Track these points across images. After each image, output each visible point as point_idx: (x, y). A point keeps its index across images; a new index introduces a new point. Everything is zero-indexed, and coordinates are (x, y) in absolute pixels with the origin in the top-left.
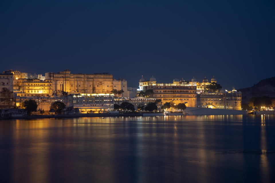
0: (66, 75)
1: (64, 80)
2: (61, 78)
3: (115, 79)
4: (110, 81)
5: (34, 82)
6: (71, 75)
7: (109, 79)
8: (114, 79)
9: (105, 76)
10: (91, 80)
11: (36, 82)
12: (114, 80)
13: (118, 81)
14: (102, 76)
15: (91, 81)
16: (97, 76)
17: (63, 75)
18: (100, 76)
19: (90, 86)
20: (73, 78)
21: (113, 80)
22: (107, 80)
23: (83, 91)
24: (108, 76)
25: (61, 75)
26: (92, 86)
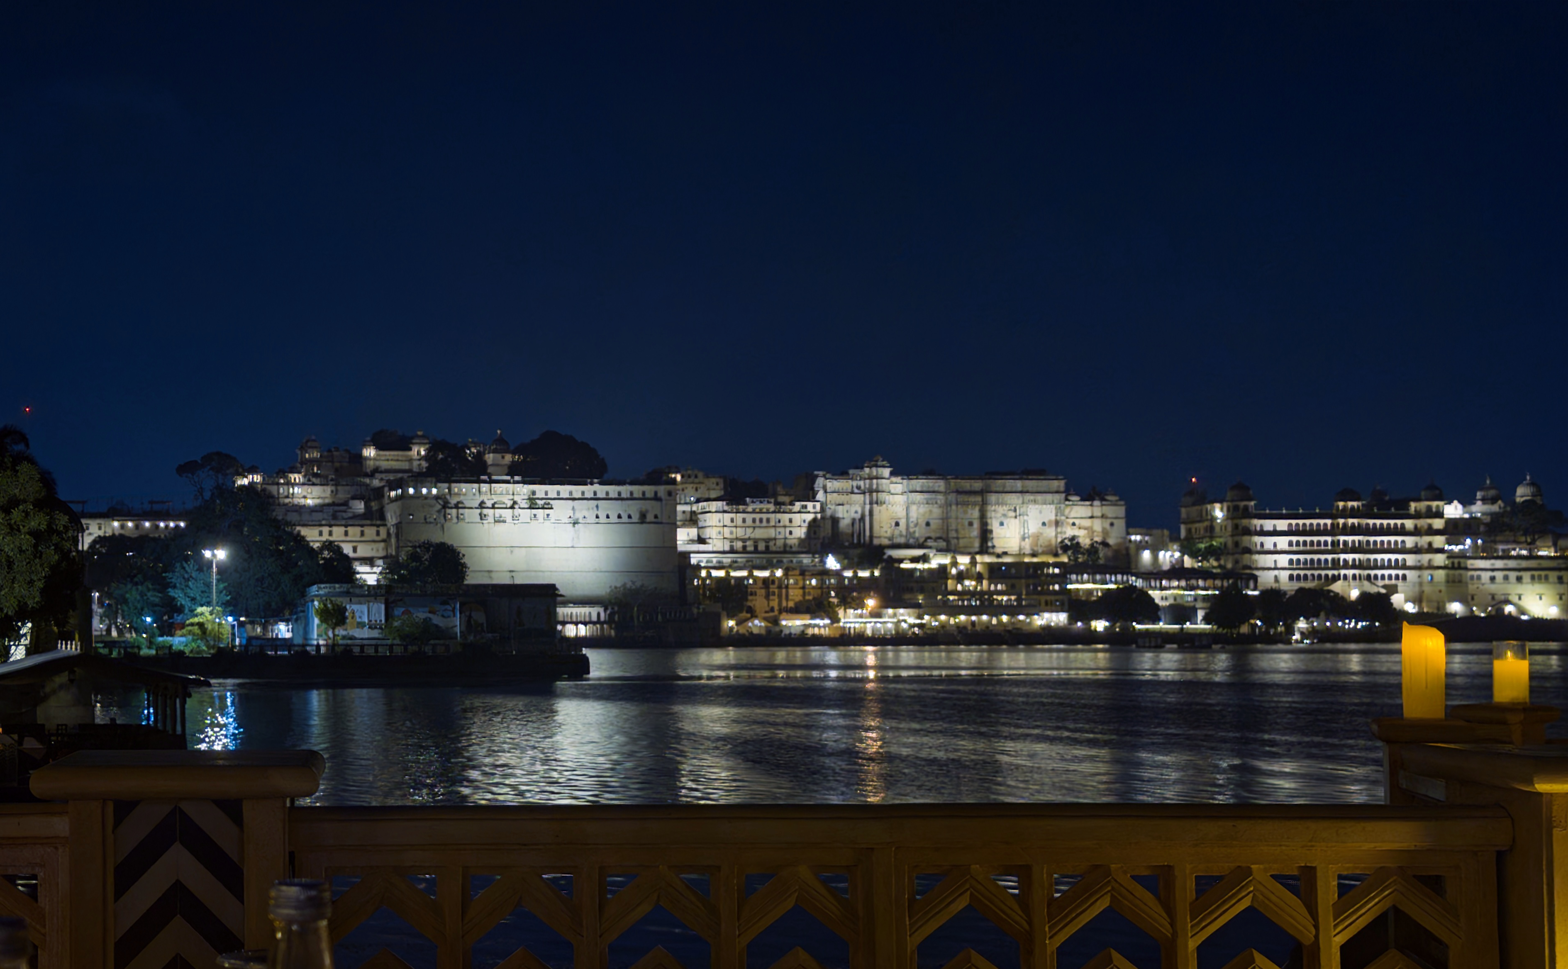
0: (875, 481)
1: (868, 501)
2: (852, 493)
3: (1076, 494)
4: (1052, 503)
5: (754, 512)
6: (892, 483)
7: (1049, 497)
8: (1068, 492)
9: (1031, 484)
10: (972, 499)
11: (761, 512)
12: (1070, 497)
13: (1088, 503)
14: (1019, 484)
15: (974, 504)
16: (999, 483)
17: (861, 483)
18: (1010, 484)
19: (971, 524)
20: (902, 494)
21: (1067, 500)
22: (1039, 497)
23: (943, 544)
24: (1043, 484)
25: (855, 483)
26: (976, 525)
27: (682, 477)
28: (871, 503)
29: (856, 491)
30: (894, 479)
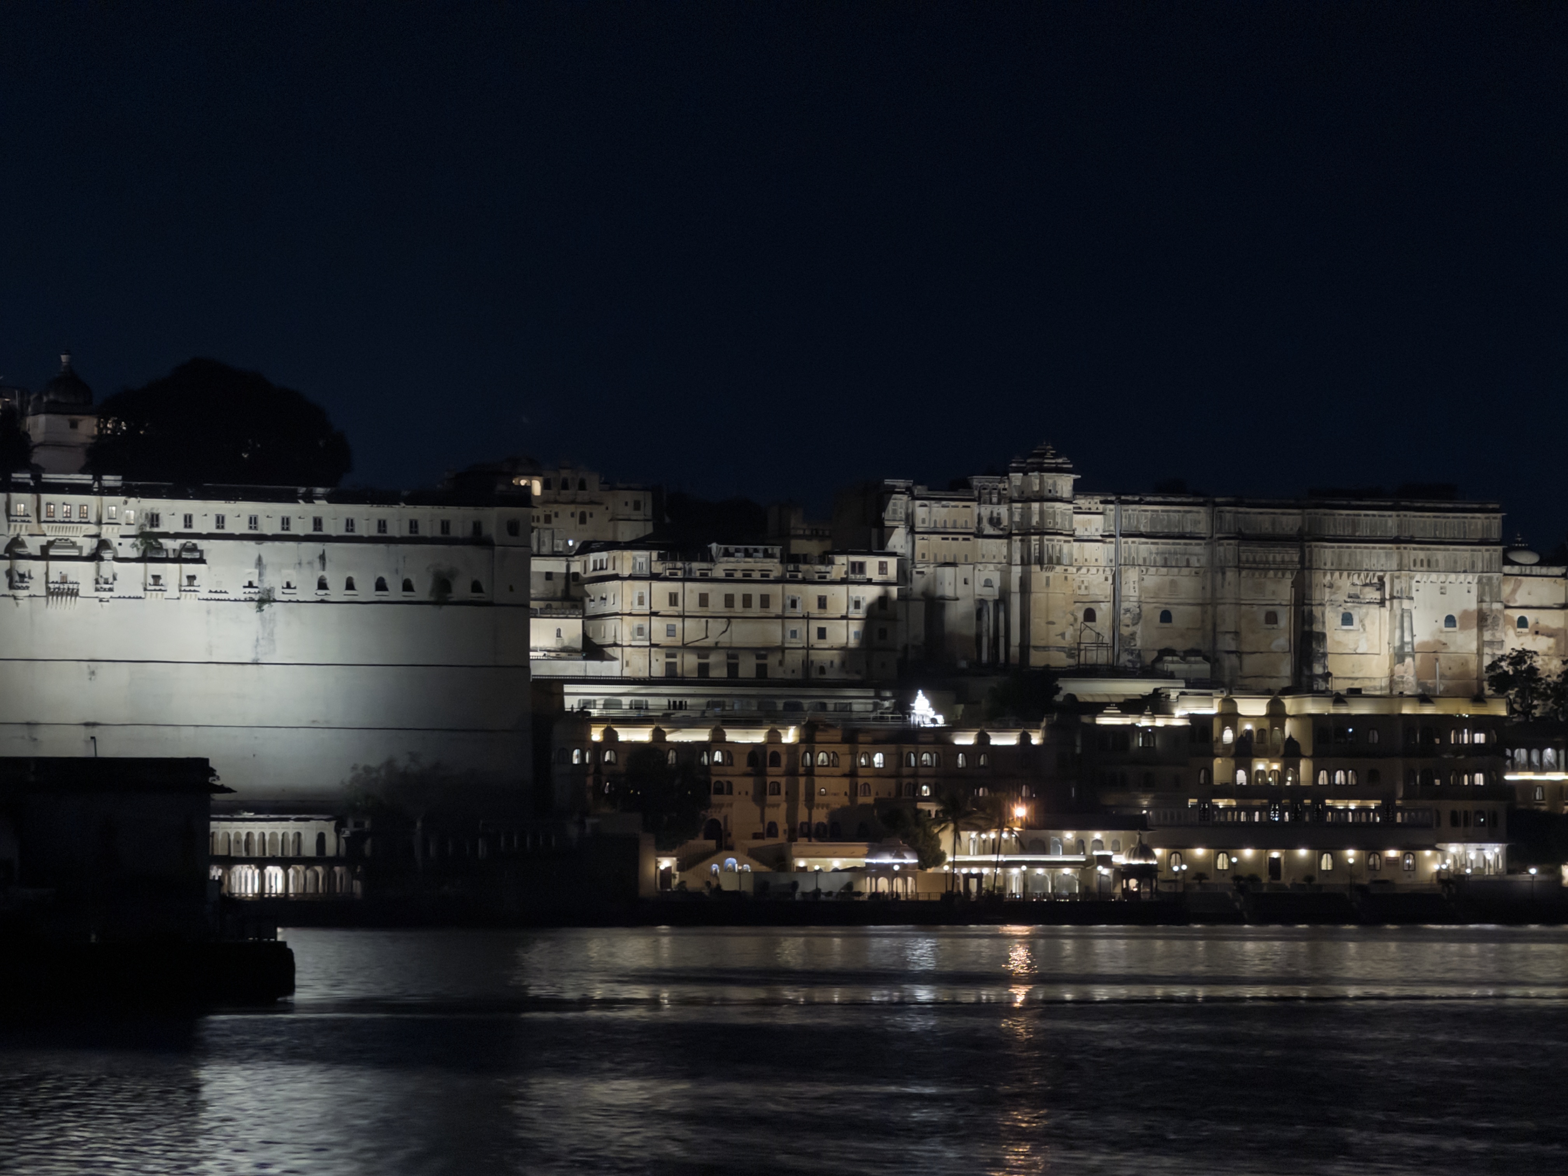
0: (1035, 506)
1: (1017, 558)
2: (979, 535)
4: (1472, 569)
5: (729, 578)
6: (1079, 511)
7: (1464, 553)
10: (1277, 555)
11: (747, 578)
12: (1515, 557)
14: (1391, 521)
15: (1282, 568)
16: (1342, 517)
17: (1003, 510)
18: (1369, 519)
19: (1272, 618)
20: (1103, 539)
21: (1507, 561)
22: (1440, 554)
23: (1202, 668)
24: (1451, 522)
25: (986, 511)
26: (1285, 620)
27: (545, 486)
28: (1025, 562)
29: (988, 530)
30: (1083, 502)
